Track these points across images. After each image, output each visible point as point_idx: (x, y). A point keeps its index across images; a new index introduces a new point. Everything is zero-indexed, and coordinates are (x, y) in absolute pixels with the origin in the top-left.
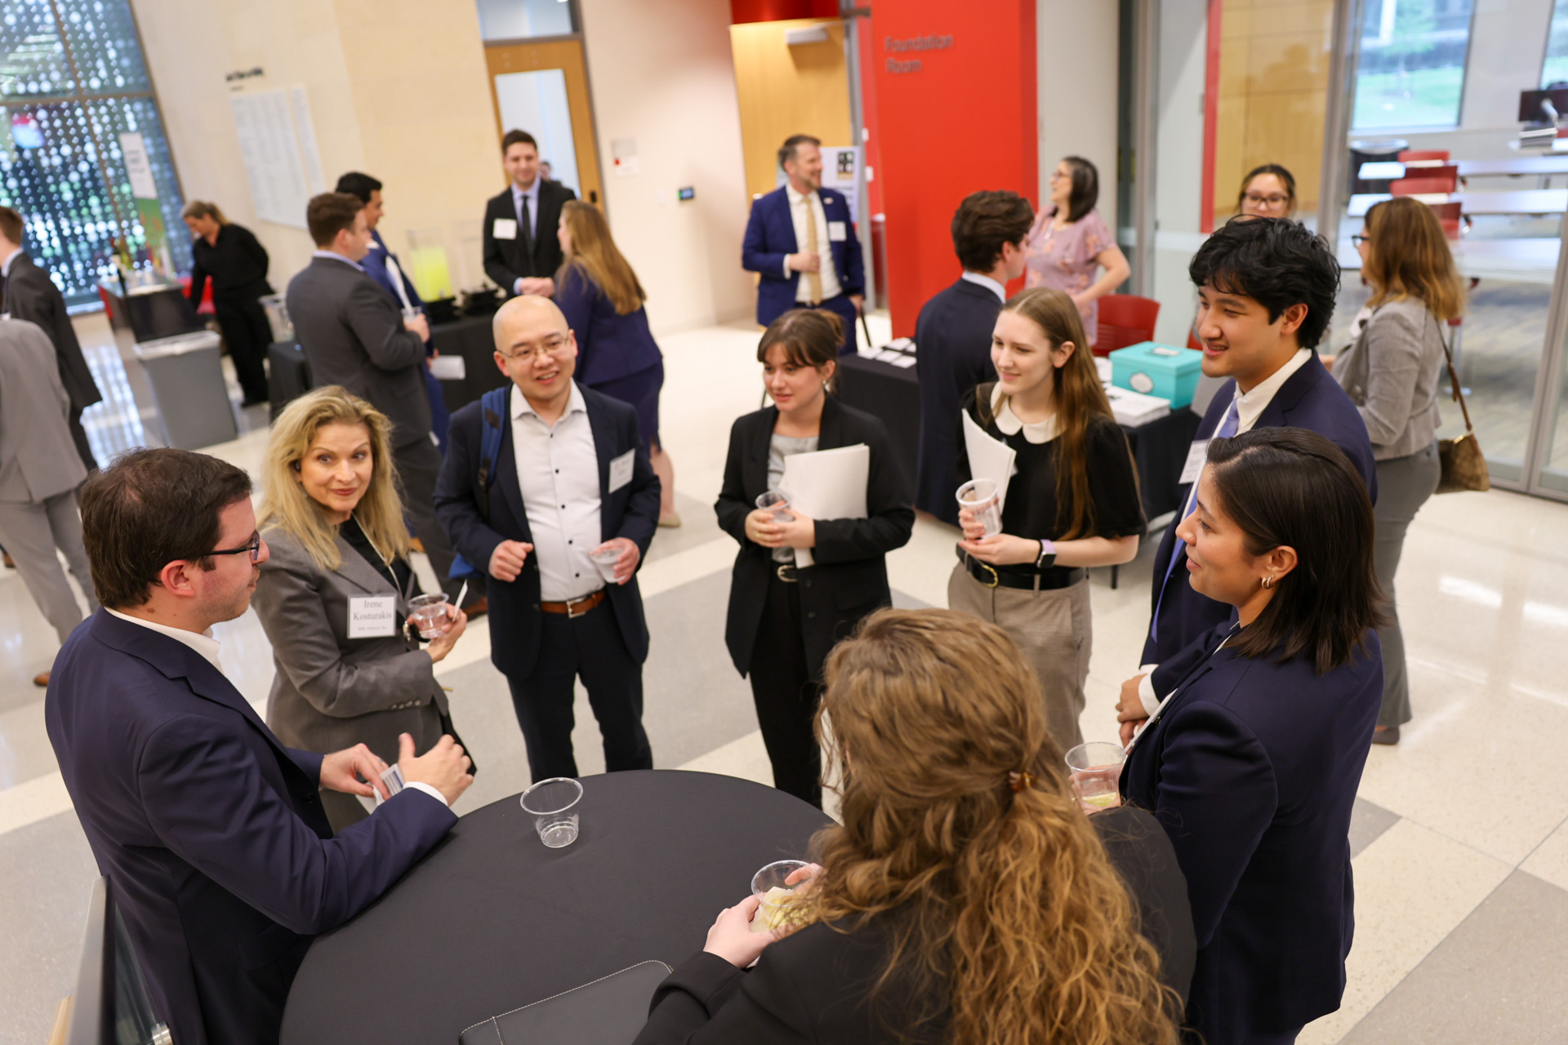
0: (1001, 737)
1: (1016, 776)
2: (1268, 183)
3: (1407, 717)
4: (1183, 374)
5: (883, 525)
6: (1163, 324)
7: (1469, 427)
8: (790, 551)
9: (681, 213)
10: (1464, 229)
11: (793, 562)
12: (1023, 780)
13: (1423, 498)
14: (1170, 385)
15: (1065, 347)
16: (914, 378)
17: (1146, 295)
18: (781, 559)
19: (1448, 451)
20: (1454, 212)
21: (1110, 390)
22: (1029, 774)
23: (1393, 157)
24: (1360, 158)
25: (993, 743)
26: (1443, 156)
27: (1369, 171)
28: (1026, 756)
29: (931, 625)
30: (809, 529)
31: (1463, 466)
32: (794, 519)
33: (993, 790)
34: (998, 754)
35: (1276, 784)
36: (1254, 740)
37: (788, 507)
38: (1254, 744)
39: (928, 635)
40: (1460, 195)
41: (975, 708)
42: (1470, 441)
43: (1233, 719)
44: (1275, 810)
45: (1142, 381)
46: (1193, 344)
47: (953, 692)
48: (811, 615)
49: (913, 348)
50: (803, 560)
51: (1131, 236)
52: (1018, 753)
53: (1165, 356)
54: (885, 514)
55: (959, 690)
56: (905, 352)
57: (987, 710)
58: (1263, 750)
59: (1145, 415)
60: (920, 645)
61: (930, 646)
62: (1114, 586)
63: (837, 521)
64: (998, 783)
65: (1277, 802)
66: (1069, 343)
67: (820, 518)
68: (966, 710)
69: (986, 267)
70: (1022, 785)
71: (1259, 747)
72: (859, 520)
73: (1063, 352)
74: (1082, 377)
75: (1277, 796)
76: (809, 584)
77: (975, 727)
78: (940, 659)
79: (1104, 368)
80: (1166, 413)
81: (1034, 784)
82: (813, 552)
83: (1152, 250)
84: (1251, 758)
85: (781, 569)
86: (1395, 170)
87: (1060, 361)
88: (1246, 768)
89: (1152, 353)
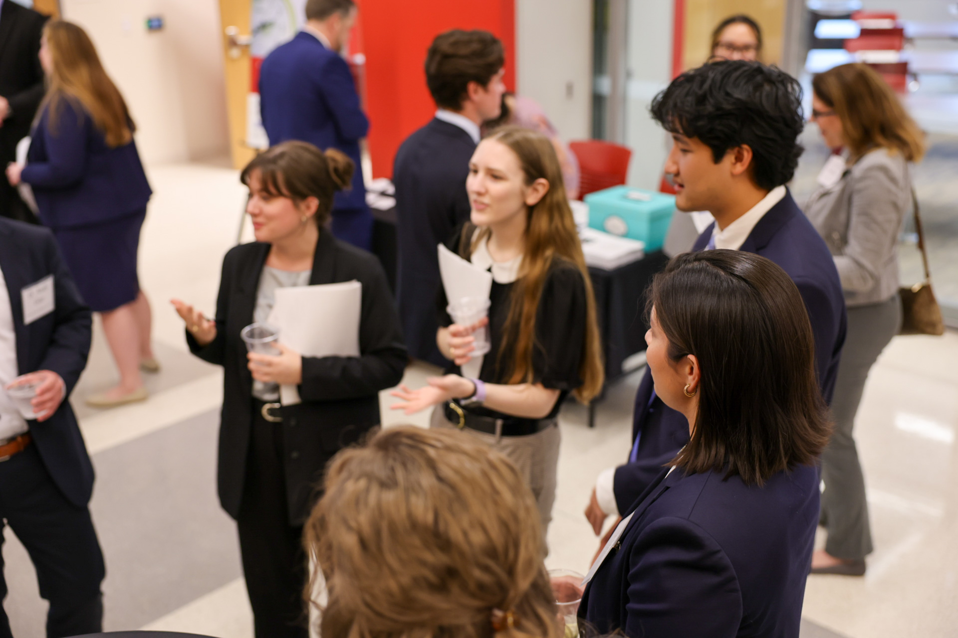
0: (486, 569)
1: (499, 613)
2: (739, 33)
3: (869, 549)
4: (656, 218)
5: (374, 363)
6: (635, 170)
7: (927, 275)
8: (276, 388)
9: (149, 43)
10: (912, 85)
11: (279, 401)
12: (505, 619)
13: (884, 342)
14: (643, 228)
15: (540, 184)
16: (393, 219)
17: (619, 141)
18: (268, 397)
19: (908, 298)
20: (902, 69)
21: (585, 233)
22: (514, 613)
23: (848, 16)
24: (816, 17)
25: (477, 573)
26: (892, 17)
27: (826, 29)
28: (512, 594)
29: (438, 444)
30: (296, 364)
31: (922, 313)
32: (281, 353)
33: (474, 625)
34: (481, 586)
35: (740, 593)
36: (718, 552)
37: (276, 341)
38: (720, 555)
39: (432, 452)
40: (909, 55)
41: (465, 534)
42: (927, 289)
43: (699, 532)
44: (741, 620)
45: (616, 224)
46: (665, 188)
47: (446, 515)
48: (295, 455)
49: (391, 189)
50: (289, 397)
51: (605, 85)
52: (503, 589)
53: (638, 201)
54: (377, 353)
55: (453, 514)
56: (383, 194)
57: (477, 538)
58: (727, 561)
59: (619, 258)
60: (422, 462)
61: (432, 465)
62: (591, 424)
63: (326, 359)
64: (479, 618)
65: (742, 614)
66: (542, 181)
67: (308, 354)
68: (455, 534)
69: (455, 105)
70: (503, 626)
71: (724, 557)
72: (349, 359)
73: (536, 190)
74: (551, 218)
75: (742, 606)
76: (293, 423)
77: (462, 554)
78: (440, 479)
79: (580, 212)
80: (639, 256)
81: (518, 625)
82: (300, 389)
83: (625, 99)
84: (716, 569)
85: (267, 407)
86: (848, 30)
87: (532, 200)
88: (712, 580)
89: (625, 197)
